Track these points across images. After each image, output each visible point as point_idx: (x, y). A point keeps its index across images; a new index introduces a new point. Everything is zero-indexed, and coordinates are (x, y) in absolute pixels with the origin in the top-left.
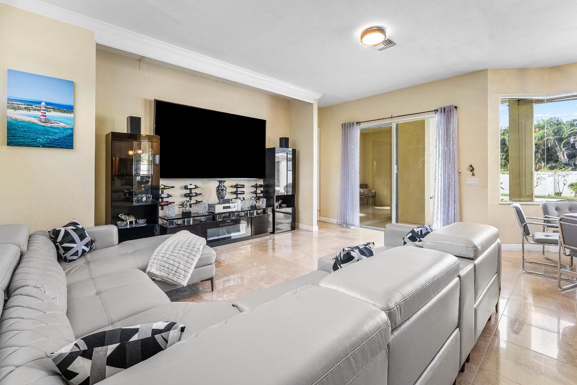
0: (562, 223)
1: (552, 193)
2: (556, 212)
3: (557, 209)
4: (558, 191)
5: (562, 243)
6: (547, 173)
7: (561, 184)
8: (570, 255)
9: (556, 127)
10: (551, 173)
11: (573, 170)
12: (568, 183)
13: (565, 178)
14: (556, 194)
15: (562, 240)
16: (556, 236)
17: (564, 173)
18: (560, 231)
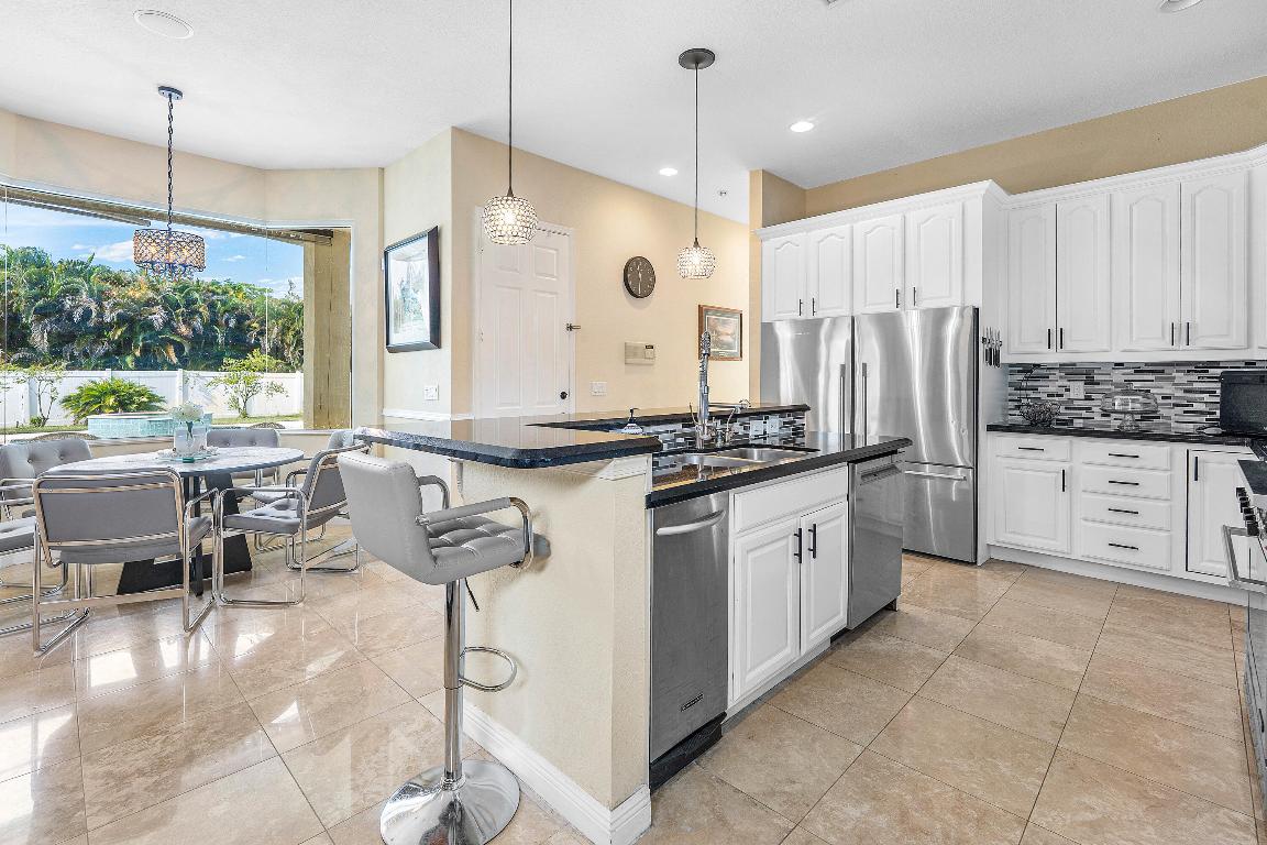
0: (43, 491)
1: (24, 419)
2: (30, 467)
3: (33, 458)
4: (39, 415)
5: (44, 539)
6: (13, 374)
7: (46, 399)
8: (60, 563)
9: (33, 269)
10: (21, 373)
11: (68, 368)
12: (61, 397)
13: (55, 385)
14: (33, 422)
15: (42, 532)
16: (29, 526)
17: (52, 375)
18: (39, 513)
